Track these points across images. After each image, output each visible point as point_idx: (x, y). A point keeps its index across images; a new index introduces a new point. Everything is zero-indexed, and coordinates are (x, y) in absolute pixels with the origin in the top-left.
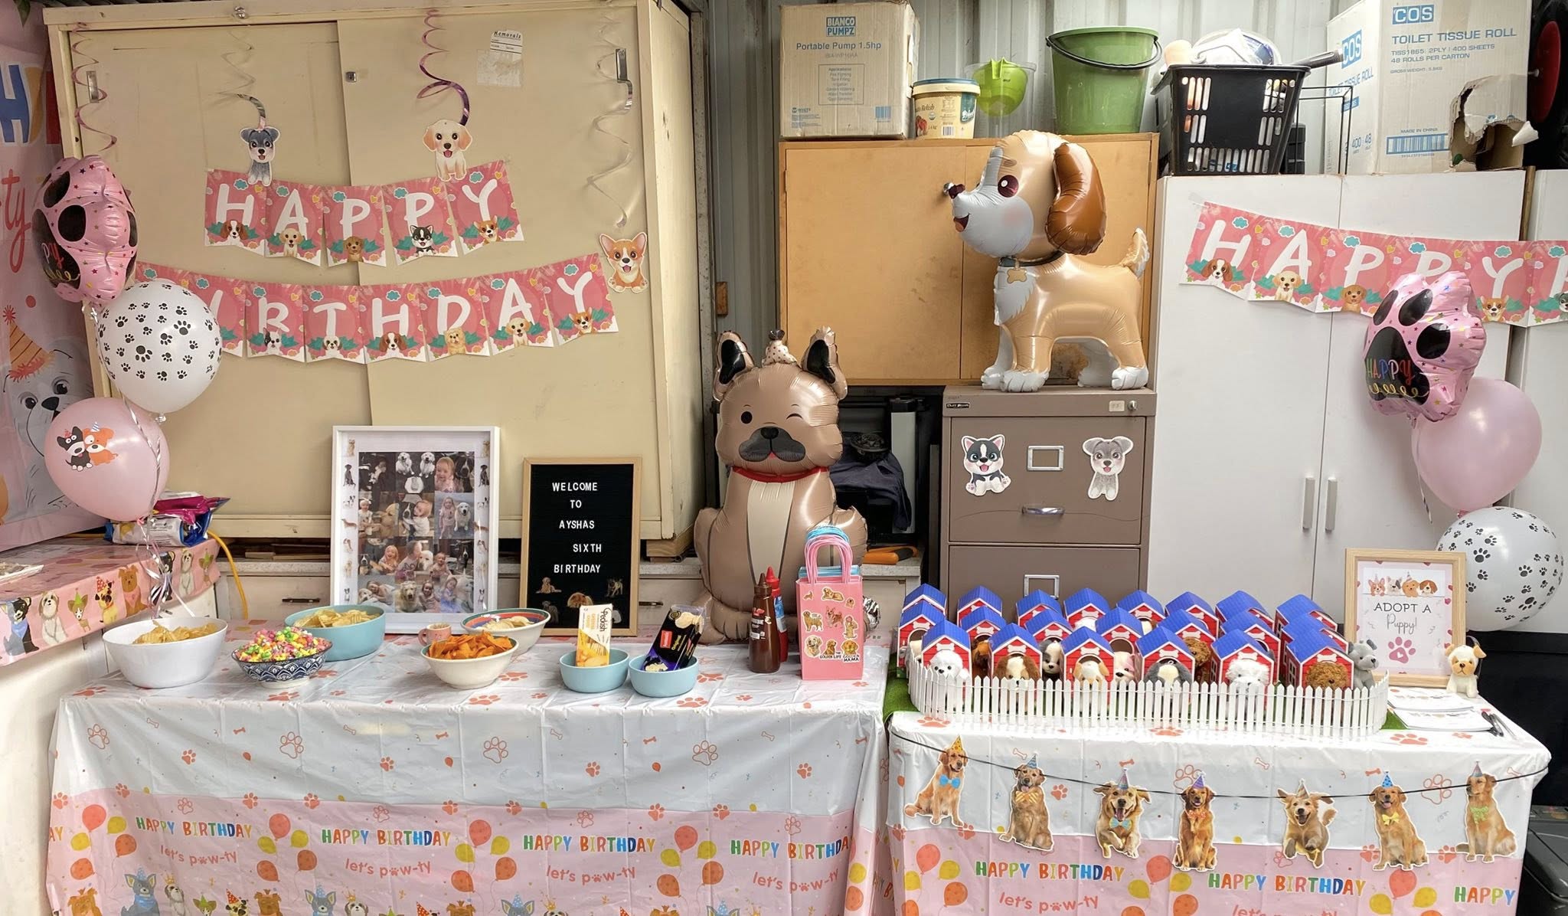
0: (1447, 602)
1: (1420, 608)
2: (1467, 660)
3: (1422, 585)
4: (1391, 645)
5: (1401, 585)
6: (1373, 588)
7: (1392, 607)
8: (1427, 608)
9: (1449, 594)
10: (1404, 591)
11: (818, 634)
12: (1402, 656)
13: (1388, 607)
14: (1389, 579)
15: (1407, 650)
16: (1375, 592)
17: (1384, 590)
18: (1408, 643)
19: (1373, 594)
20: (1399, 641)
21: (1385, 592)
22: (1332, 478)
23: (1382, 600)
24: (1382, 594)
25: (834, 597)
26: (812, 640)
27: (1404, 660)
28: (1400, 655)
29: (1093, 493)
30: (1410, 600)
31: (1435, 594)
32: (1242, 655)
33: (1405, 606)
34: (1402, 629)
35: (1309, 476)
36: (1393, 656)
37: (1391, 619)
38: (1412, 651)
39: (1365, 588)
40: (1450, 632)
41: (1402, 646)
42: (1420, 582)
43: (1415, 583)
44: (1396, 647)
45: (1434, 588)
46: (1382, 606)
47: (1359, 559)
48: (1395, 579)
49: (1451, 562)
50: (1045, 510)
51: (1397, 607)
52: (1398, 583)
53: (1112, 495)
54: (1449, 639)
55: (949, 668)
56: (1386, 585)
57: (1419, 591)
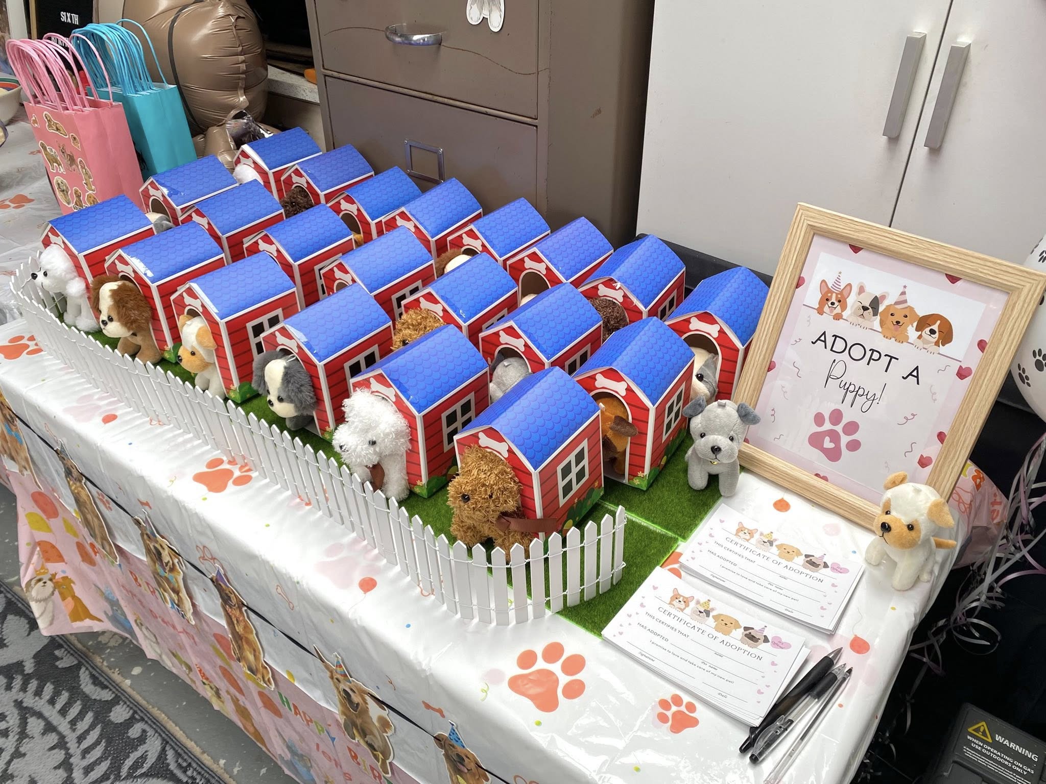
0: (962, 374)
1: (901, 368)
2: (905, 520)
3: (924, 322)
4: (819, 419)
5: (881, 308)
6: (825, 299)
7: (848, 348)
8: (915, 373)
9: (973, 359)
10: (882, 323)
11: (61, 175)
12: (832, 445)
13: (839, 345)
14: (861, 290)
15: (845, 439)
16: (826, 309)
17: (844, 308)
18: (852, 428)
19: (820, 311)
20: (836, 416)
21: (845, 314)
22: (964, 40)
23: (832, 327)
24: (838, 317)
25: (58, 129)
26: (60, 182)
27: (834, 455)
28: (828, 444)
29: (473, 15)
30: (886, 346)
31: (943, 349)
32: (375, 386)
33: (873, 355)
34: (850, 396)
35: (920, 28)
36: (815, 440)
37: (838, 371)
38: (854, 446)
39: (811, 294)
40: (941, 436)
41: (839, 428)
42: (921, 313)
43: (909, 314)
44: (827, 426)
45: (946, 335)
46: (830, 340)
47: (816, 232)
48: (873, 290)
49: (1007, 290)
50: (416, 37)
51: (857, 352)
52: (875, 303)
53: (496, 24)
54: (933, 450)
55: (45, 274)
56: (851, 300)
57: (912, 332)
